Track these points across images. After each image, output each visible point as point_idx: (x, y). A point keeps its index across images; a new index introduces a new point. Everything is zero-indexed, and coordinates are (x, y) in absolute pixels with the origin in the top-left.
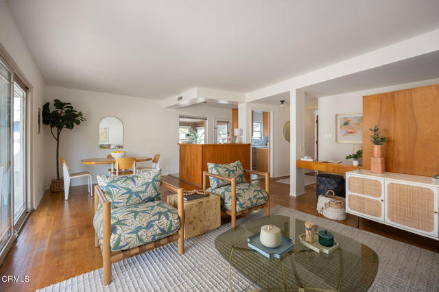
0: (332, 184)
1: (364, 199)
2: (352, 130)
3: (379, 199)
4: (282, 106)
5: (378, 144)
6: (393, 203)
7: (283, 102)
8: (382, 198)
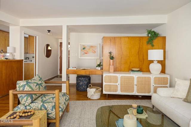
0: (87, 81)
1: (111, 85)
2: (87, 52)
3: (117, 84)
4: (49, 34)
5: (112, 59)
6: (122, 84)
7: (49, 31)
8: (118, 83)
